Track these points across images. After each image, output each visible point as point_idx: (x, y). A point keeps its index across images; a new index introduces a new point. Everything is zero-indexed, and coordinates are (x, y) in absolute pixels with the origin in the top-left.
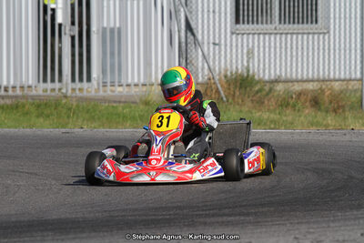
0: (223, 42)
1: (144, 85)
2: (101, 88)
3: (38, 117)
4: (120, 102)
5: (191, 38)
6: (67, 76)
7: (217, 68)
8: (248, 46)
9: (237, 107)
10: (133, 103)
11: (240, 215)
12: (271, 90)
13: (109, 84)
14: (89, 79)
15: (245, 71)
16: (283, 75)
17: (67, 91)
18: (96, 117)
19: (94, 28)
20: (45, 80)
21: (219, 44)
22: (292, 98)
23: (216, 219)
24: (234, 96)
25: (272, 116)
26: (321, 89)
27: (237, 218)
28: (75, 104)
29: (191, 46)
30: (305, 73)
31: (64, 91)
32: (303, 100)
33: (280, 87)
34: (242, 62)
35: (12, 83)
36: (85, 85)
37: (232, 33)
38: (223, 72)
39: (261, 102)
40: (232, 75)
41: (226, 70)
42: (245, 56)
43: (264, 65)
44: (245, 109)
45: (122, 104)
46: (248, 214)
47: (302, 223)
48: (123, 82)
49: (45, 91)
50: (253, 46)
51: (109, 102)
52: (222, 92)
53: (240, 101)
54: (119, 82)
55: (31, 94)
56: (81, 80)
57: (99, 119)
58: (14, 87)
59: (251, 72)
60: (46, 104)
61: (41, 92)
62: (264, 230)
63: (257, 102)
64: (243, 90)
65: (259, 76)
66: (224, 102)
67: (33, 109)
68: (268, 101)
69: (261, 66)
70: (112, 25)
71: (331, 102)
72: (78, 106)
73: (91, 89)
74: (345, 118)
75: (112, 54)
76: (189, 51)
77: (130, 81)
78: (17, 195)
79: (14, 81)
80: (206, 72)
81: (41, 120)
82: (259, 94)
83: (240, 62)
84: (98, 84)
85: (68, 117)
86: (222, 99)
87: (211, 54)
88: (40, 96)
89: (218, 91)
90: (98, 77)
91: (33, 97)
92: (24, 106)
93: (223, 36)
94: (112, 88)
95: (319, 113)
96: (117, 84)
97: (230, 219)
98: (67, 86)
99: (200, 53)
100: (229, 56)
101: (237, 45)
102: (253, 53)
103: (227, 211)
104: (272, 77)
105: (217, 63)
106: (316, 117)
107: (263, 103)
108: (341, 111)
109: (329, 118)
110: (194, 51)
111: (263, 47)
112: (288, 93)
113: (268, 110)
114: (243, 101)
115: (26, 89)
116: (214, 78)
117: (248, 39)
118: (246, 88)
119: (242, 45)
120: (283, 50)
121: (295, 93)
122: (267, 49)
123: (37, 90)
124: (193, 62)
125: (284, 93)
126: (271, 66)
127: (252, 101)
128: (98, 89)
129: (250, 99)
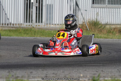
0: (88, 10)
1: (61, 24)
2: (46, 25)
3: (24, 34)
4: (52, 30)
5: (77, 8)
6: (34, 20)
7: (86, 19)
8: (97, 11)
9: (93, 32)
10: (57, 30)
12: (105, 26)
13: (49, 24)
14: (42, 22)
15: (95, 20)
16: (109, 21)
17: (34, 25)
18: (44, 35)
19: (44, 4)
20: (27, 22)
21: (87, 11)
22: (112, 30)
23: (89, 64)
24: (92, 29)
25: (105, 36)
27: (96, 64)
28: (37, 31)
29: (77, 11)
30: (116, 22)
32: (115, 29)
33: (108, 27)
34: (95, 17)
35: (15, 23)
36: (40, 24)
37: (91, 7)
38: (88, 21)
39: (101, 31)
40: (91, 21)
41: (89, 19)
42: (96, 15)
43: (102, 18)
44: (95, 33)
46: (100, 63)
48: (53, 23)
49: (27, 25)
50: (99, 11)
51: (49, 30)
52: (88, 27)
53: (94, 30)
54: (52, 23)
55: (22, 26)
56: (39, 22)
57: (45, 35)
58: (16, 24)
59: (97, 21)
60: (27, 30)
62: (106, 67)
63: (100, 31)
64: (95, 27)
65: (100, 22)
66: (88, 31)
67: (22, 31)
68: (104, 30)
69: (101, 18)
70: (50, 3)
72: (38, 31)
73: (42, 25)
75: (50, 13)
76: (76, 12)
77: (56, 23)
78: (19, 57)
80: (82, 20)
81: (25, 35)
82: (100, 28)
83: (94, 17)
84: (45, 24)
85: (35, 34)
86: (88, 29)
87: (84, 14)
88: (25, 27)
89: (86, 27)
90: (45, 21)
91: (23, 28)
92: (19, 30)
93: (88, 8)
94: (50, 25)
96: (51, 24)
97: (94, 64)
98: (34, 24)
99: (80, 13)
100: (90, 15)
101: (93, 11)
102: (98, 13)
103: (93, 62)
104: (105, 22)
105: (86, 17)
106: (120, 36)
107: (102, 31)
110: (78, 12)
111: (102, 12)
112: (111, 28)
113: (104, 34)
114: (95, 30)
115: (20, 25)
116: (85, 22)
117: (97, 9)
118: (96, 26)
119: (95, 11)
120: (109, 13)
121: (113, 28)
122: (103, 13)
123: (24, 25)
124: (78, 16)
125: (109, 28)
126: (105, 19)
127: (98, 30)
128: (45, 25)
129: (97, 30)
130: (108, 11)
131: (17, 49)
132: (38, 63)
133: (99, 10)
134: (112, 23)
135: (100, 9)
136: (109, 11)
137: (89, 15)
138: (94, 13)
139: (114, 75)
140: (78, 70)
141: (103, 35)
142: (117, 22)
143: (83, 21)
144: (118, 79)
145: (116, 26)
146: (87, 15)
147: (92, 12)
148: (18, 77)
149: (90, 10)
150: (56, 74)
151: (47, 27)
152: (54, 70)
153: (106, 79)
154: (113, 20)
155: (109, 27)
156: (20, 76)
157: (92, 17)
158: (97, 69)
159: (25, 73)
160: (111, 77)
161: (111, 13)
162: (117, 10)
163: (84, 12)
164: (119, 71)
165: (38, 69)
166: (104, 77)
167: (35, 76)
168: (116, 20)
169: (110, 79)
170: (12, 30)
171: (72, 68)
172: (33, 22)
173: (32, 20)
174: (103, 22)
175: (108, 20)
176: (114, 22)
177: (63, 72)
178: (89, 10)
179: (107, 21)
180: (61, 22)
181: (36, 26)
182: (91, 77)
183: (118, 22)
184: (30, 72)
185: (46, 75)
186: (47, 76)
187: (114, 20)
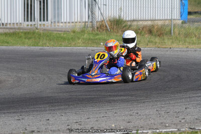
1: (72, 22)
2: (53, 24)
3: (25, 38)
4: (62, 31)
9: (115, 34)
10: (68, 31)
12: (130, 26)
13: (56, 22)
14: (47, 20)
15: (118, 16)
21: (106, 5)
22: (140, 29)
24: (113, 29)
26: (153, 25)
28: (42, 34)
29: (94, 6)
31: (36, 26)
36: (45, 22)
38: (108, 19)
41: (109, 16)
44: (118, 34)
45: (63, 32)
48: (62, 21)
49: (28, 25)
51: (58, 31)
52: (108, 27)
55: (21, 27)
56: (44, 20)
61: (25, 26)
64: (117, 26)
66: (109, 31)
67: (23, 35)
71: (157, 31)
73: (47, 24)
74: (163, 40)
76: (93, 8)
80: (100, 17)
82: (125, 28)
84: (52, 22)
89: (106, 27)
90: (51, 19)
92: (19, 34)
93: (108, 2)
94: (58, 24)
95: (152, 37)
96: (60, 22)
98: (37, 23)
99: (97, 8)
102: (121, 9)
104: (132, 19)
108: (161, 36)
109: (157, 39)
114: (117, 31)
115: (19, 25)
116: (104, 21)
118: (119, 25)
123: (23, 25)
124: (95, 13)
129: (120, 30)
151: (55, 27)
163: (102, 7)
170: (9, 34)
173: (34, 18)
174: (128, 19)
178: (109, 4)
181: (40, 25)
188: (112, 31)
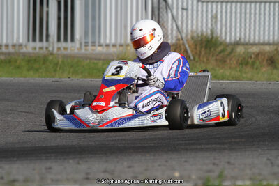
0: (190, 7)
1: (121, 45)
2: (83, 48)
3: (28, 70)
4: (100, 59)
5: (163, 4)
7: (185, 31)
8: (212, 11)
9: (203, 64)
11: (215, 144)
12: (232, 50)
13: (90, 44)
14: (72, 40)
16: (243, 36)
17: (53, 48)
18: (79, 71)
20: (34, 40)
21: (187, 10)
22: (251, 57)
24: (200, 56)
25: (233, 73)
26: (276, 50)
27: (213, 146)
29: (163, 12)
30: (262, 38)
31: (50, 49)
32: (260, 56)
33: (240, 50)
34: (207, 25)
35: (5, 42)
36: (69, 44)
37: (198, 1)
38: (189, 36)
39: (223, 61)
40: (198, 35)
41: (191, 31)
42: (209, 20)
43: (226, 29)
45: (101, 61)
46: (223, 143)
47: (271, 150)
48: (102, 42)
49: (35, 49)
50: (217, 12)
51: (91, 59)
52: (189, 52)
53: (205, 60)
54: (99, 42)
55: (22, 51)
56: (66, 40)
57: (82, 73)
58: (7, 46)
59: (214, 35)
60: (35, 60)
61: (30, 50)
62: (239, 154)
63: (220, 61)
64: (207, 50)
65: (221, 38)
66: (191, 60)
67: (23, 64)
69: (224, 29)
72: (63, 62)
73: (73, 48)
75: (94, 18)
76: (161, 15)
77: (108, 42)
78: (17, 129)
79: (7, 39)
80: (174, 33)
81: (31, 73)
82: (222, 54)
83: (204, 25)
84: (81, 44)
85: (55, 71)
86: (190, 57)
87: (180, 18)
88: (29, 53)
89: (186, 51)
90: (80, 38)
91: (24, 54)
92: (16, 61)
93: (190, 3)
94: (94, 48)
95: (275, 71)
96: (97, 44)
97: (207, 146)
98: (54, 45)
99: (170, 15)
100: (194, 22)
101: (202, 11)
102: (216, 17)
103: (204, 141)
104: (233, 39)
105: (185, 26)
106: (272, 74)
107: (225, 61)
110: (165, 15)
111: (226, 12)
112: (248, 53)
113: (230, 68)
114: (208, 59)
115: (17, 47)
116: (182, 39)
117: (212, 6)
118: (210, 48)
119: (207, 11)
120: (243, 15)
121: (254, 53)
122: (229, 15)
123: (26, 48)
124: (165, 24)
125: (244, 53)
126: (233, 29)
127: (216, 60)
128: (80, 48)
129: (214, 58)
130: (241, 10)
131: (10, 108)
132: (64, 143)
133: (217, 7)
134: (252, 41)
135: (221, 7)
136: (243, 11)
137: (192, 22)
138: (205, 15)
139: (260, 174)
140: (167, 161)
141: (229, 71)
142: (264, 38)
143: (177, 37)
144: (271, 182)
145: (262, 47)
146: (187, 22)
147: (200, 13)
148: (14, 181)
149: (195, 8)
150: (112, 173)
151: (87, 52)
152: (107, 162)
153: (239, 183)
154: (252, 33)
155: (243, 50)
156: (21, 178)
157: (200, 24)
158: (215, 159)
159: (34, 169)
160: (251, 179)
161: (248, 15)
162: (265, 7)
163: (180, 13)
164: (272, 163)
165: (65, 159)
166: (235, 178)
167: (59, 177)
168: (262, 33)
169: (248, 183)
171: (152, 157)
172: (51, 39)
173: (47, 36)
174: (229, 38)
175: (240, 34)
176: (257, 38)
177: (130, 167)
178: (192, 7)
179: (238, 35)
180: (121, 40)
182: (200, 178)
183: (266, 38)
184: (46, 169)
185: (87, 174)
186: (90, 176)
187: (257, 33)
188: (197, 58)
